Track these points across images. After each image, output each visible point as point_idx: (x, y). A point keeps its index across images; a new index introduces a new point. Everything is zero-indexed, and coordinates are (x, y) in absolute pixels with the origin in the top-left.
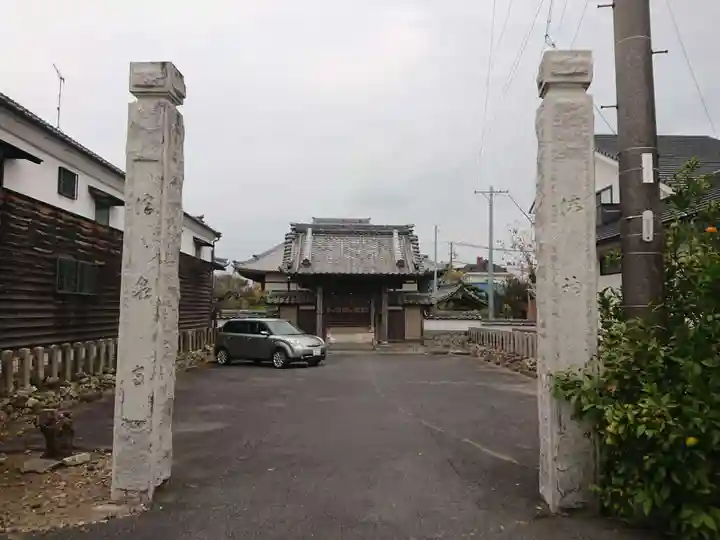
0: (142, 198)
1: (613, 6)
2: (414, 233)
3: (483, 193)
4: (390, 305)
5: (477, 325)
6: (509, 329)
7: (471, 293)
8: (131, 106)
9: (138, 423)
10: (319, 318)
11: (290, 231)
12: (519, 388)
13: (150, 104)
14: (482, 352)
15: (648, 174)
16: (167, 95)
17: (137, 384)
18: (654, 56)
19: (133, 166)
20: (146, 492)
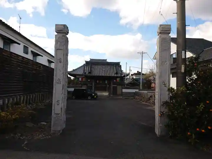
0: (59, 59)
1: (177, 13)
2: (120, 64)
3: (140, 53)
4: (113, 85)
5: (137, 90)
6: (146, 92)
7: (136, 81)
8: (56, 35)
9: (58, 114)
10: (93, 88)
11: (85, 63)
12: (149, 108)
13: (61, 35)
14: (139, 98)
15: (183, 56)
16: (65, 33)
17: (58, 105)
18: (186, 26)
19: (57, 51)
20: (60, 131)
